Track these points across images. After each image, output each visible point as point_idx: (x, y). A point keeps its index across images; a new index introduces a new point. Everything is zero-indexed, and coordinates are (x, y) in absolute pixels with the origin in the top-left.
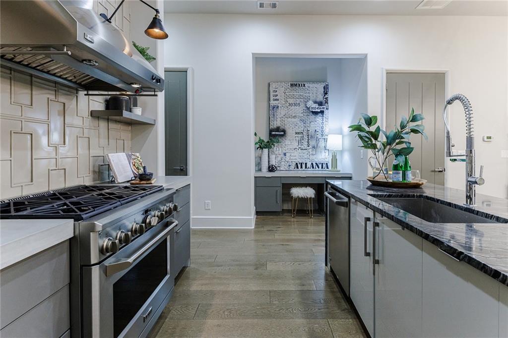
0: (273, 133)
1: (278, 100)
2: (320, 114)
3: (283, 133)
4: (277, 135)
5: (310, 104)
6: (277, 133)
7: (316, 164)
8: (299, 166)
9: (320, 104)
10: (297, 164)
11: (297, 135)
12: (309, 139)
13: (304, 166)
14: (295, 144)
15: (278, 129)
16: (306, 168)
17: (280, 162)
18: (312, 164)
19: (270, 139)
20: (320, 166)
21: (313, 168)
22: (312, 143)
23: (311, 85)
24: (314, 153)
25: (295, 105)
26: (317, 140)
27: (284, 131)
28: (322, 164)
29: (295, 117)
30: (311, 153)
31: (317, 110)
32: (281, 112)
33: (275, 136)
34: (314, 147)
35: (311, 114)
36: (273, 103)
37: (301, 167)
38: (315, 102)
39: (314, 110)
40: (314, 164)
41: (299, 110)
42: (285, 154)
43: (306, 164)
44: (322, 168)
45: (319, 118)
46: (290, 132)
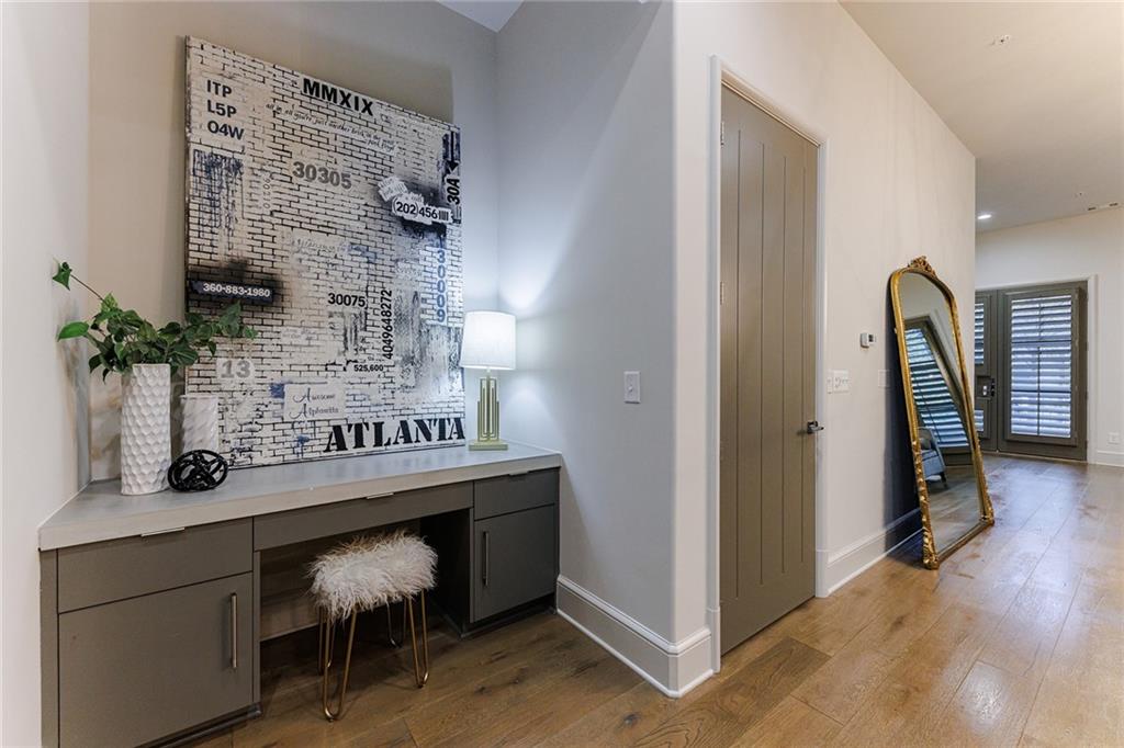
0: (210, 288)
1: (236, 133)
2: (432, 236)
3: (265, 293)
4: (234, 298)
5: (393, 187)
6: (229, 289)
7: (420, 423)
8: (349, 438)
9: (432, 197)
10: (337, 429)
11: (336, 308)
12: (388, 329)
13: (369, 436)
14: (330, 347)
15: (237, 271)
16: (378, 442)
17: (252, 427)
18: (404, 424)
19: (188, 316)
20: (435, 431)
21: (408, 439)
22: (404, 342)
23: (397, 118)
24: (411, 383)
25: (329, 177)
26: (423, 332)
27: (273, 284)
28: (442, 421)
29: (326, 229)
30: (399, 381)
31: (419, 218)
32: (253, 197)
33: (219, 302)
34: (409, 360)
35: (400, 229)
36: (203, 139)
37: (359, 443)
38: (414, 187)
39: (408, 217)
40: (413, 427)
41: (348, 204)
42: (278, 391)
43: (379, 426)
44: (442, 437)
45: (427, 250)
46: (307, 289)
